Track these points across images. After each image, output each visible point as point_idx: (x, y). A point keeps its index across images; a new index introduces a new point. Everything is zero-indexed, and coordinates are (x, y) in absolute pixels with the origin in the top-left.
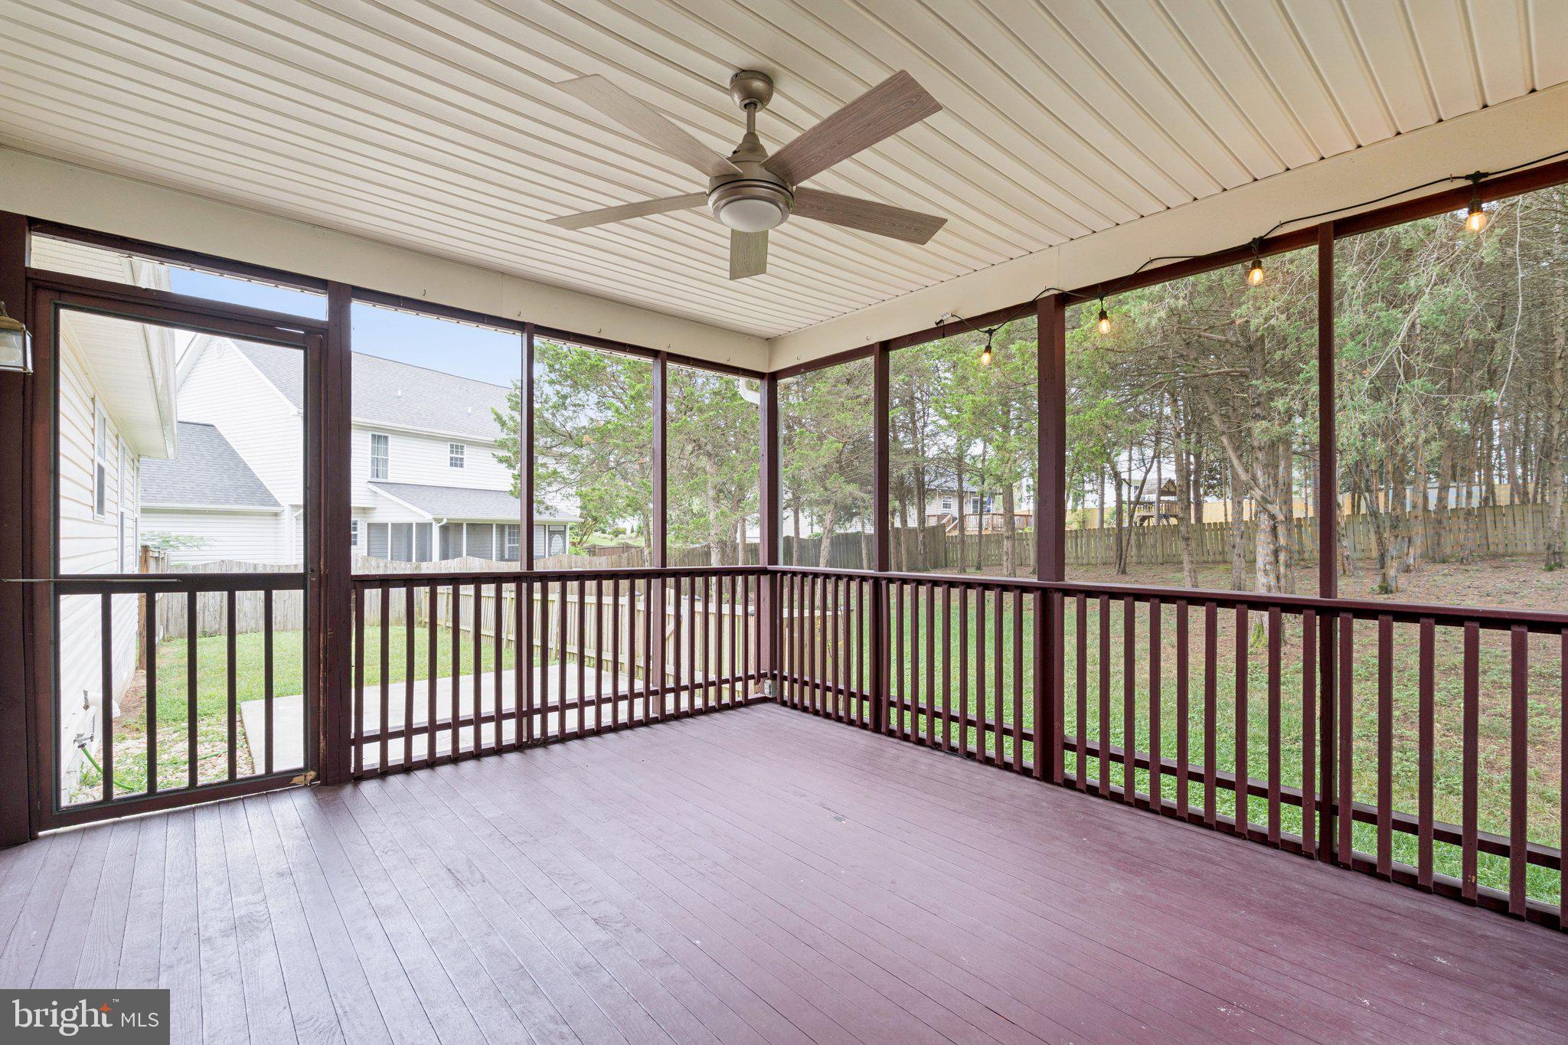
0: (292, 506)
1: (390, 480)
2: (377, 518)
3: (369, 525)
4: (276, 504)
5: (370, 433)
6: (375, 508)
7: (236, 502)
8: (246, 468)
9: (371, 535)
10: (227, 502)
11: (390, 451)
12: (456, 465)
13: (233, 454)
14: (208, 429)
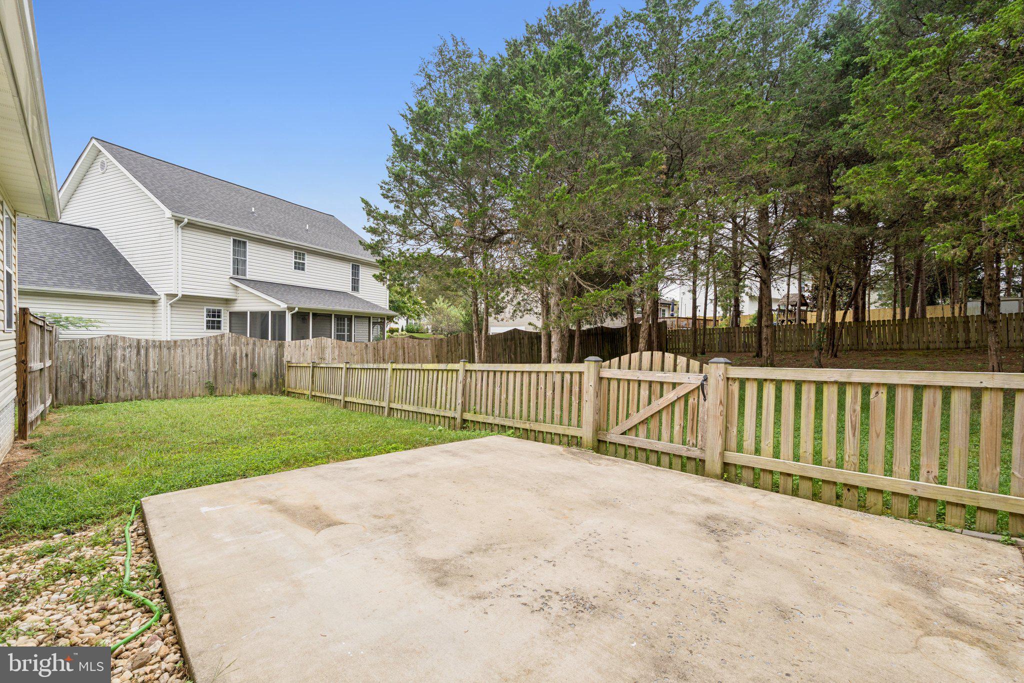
0: (167, 295)
1: (248, 277)
2: (238, 308)
3: (230, 313)
4: (153, 293)
5: (232, 238)
6: (235, 300)
7: (119, 290)
8: (127, 263)
9: (233, 322)
10: (111, 289)
11: (248, 253)
12: (299, 269)
13: (115, 253)
14: (95, 232)
